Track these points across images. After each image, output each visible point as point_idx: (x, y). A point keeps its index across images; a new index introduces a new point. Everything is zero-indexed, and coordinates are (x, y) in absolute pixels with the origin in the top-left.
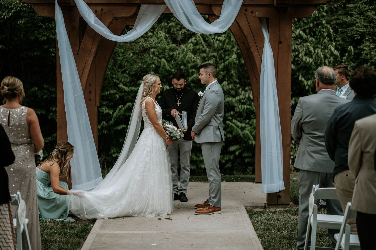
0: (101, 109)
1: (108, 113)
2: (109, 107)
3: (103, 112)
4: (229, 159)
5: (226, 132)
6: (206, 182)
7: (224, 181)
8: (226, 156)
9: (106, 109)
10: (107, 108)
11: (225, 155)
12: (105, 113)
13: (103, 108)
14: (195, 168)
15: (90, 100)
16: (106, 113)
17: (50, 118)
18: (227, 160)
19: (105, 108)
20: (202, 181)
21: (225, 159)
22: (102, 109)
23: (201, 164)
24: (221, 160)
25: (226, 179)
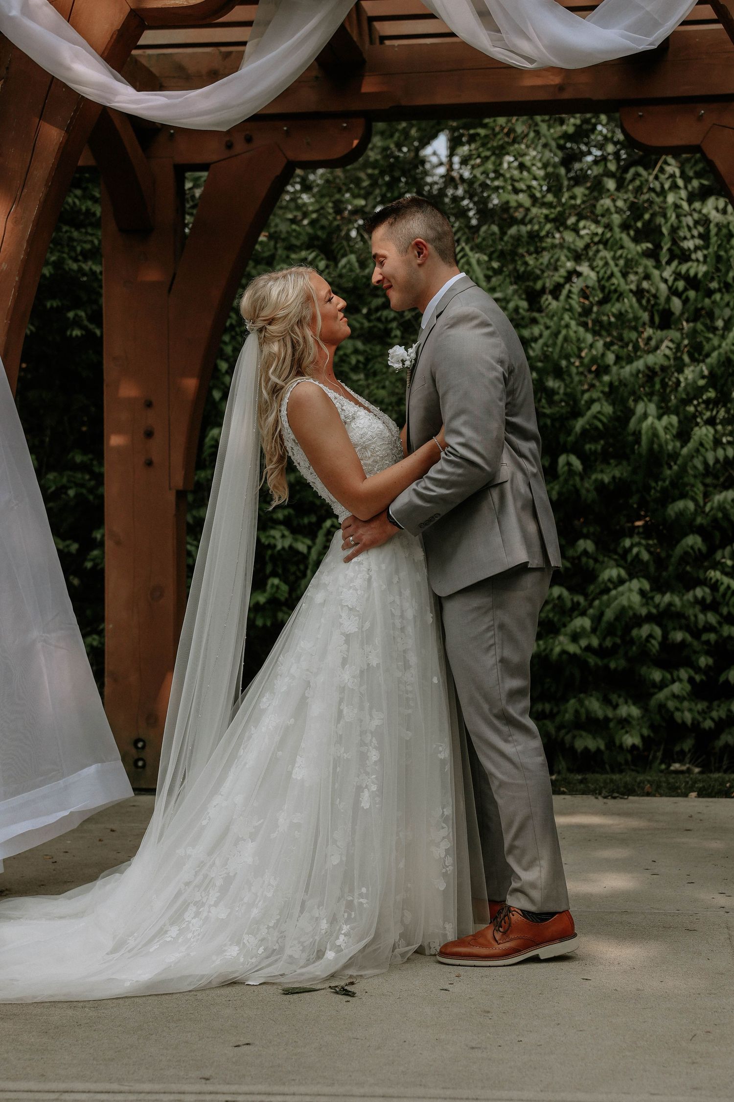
0: (267, 534)
1: (291, 547)
2: (296, 531)
3: (275, 546)
4: (727, 716)
5: (718, 617)
6: (615, 798)
7: (694, 794)
8: (719, 706)
9: (283, 536)
10: (287, 533)
11: (715, 703)
12: (279, 547)
13: (273, 532)
14: (602, 747)
15: (149, 463)
16: (283, 548)
17: (89, 565)
18: (720, 719)
19: (281, 530)
20: (600, 794)
21: (714, 714)
22: (268, 537)
23: (623, 731)
24: (701, 719)
25: (700, 785)
